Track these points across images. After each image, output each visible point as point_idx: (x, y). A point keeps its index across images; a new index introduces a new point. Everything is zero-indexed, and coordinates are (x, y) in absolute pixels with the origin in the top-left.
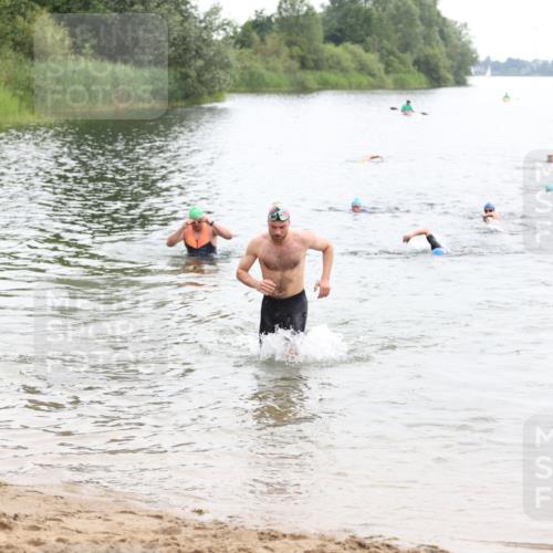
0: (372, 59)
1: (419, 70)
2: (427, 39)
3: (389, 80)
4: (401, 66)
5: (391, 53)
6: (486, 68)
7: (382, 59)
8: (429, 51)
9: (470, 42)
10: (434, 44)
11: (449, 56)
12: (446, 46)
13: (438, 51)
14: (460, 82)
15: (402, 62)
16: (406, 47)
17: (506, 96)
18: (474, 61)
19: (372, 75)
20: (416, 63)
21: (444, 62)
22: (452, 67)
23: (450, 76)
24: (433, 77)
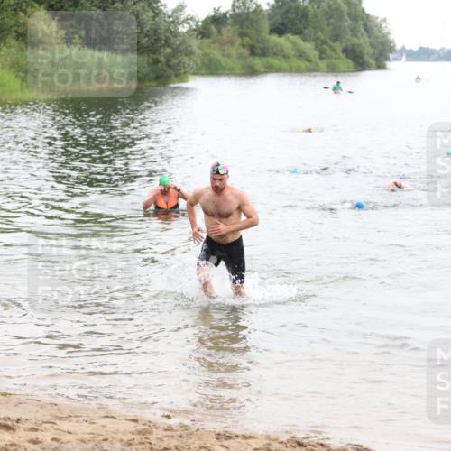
0: (308, 47)
1: (347, 56)
2: (354, 31)
3: (322, 64)
4: (332, 54)
5: (324, 42)
6: (402, 55)
7: (316, 47)
8: (355, 41)
9: (389, 34)
10: (359, 35)
11: (372, 45)
12: (369, 37)
13: (363, 41)
14: (381, 66)
15: (333, 50)
16: (336, 38)
17: (418, 78)
18: (392, 49)
19: (309, 61)
20: (345, 50)
21: (368, 50)
22: (374, 54)
23: (372, 62)
24: (359, 62)
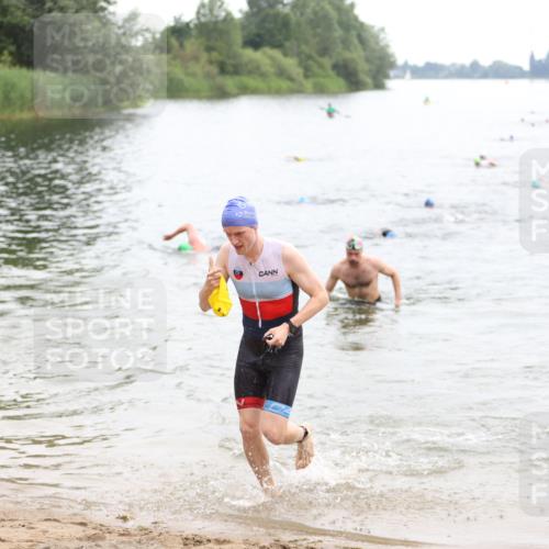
0: (291, 63)
1: (338, 74)
2: (346, 43)
3: (308, 84)
4: (320, 71)
5: (309, 57)
6: (405, 73)
7: (300, 64)
8: (347, 55)
9: (387, 46)
10: (352, 48)
11: (368, 60)
12: (364, 50)
13: (356, 55)
14: (379, 86)
15: (321, 66)
16: (324, 51)
17: (427, 100)
18: (392, 65)
19: (291, 79)
20: (335, 67)
21: (363, 67)
22: (370, 71)
23: (369, 80)
24: (352, 80)
